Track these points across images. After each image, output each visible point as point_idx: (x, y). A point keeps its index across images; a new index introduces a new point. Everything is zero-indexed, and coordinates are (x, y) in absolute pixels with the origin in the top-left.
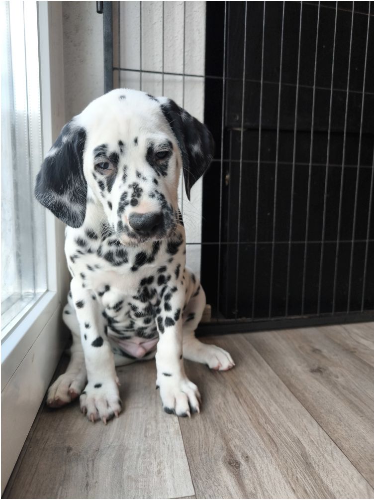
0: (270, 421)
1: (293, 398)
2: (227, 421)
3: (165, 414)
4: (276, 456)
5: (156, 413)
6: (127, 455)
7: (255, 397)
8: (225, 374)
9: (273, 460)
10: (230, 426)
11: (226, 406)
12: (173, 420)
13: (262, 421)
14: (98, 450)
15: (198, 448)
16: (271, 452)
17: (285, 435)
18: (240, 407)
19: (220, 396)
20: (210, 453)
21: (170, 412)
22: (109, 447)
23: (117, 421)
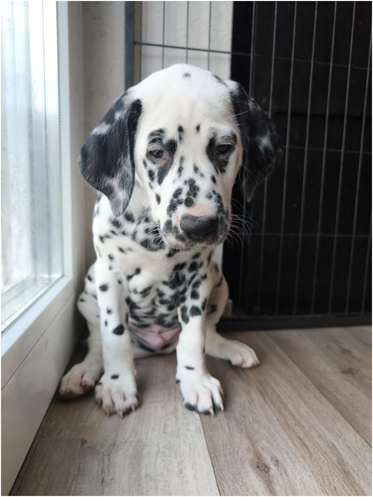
0: (300, 423)
1: (323, 399)
2: (253, 421)
3: (186, 410)
4: (309, 462)
5: (176, 409)
6: (145, 452)
7: (282, 396)
8: (248, 372)
9: (306, 466)
10: (256, 426)
11: (250, 405)
12: (194, 417)
13: (292, 422)
14: (114, 445)
15: (222, 447)
16: (303, 457)
17: (317, 439)
18: (267, 407)
19: (244, 394)
20: (236, 454)
21: (191, 408)
22: (126, 441)
23: (133, 415)
